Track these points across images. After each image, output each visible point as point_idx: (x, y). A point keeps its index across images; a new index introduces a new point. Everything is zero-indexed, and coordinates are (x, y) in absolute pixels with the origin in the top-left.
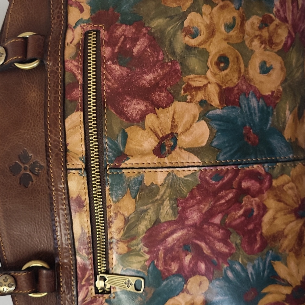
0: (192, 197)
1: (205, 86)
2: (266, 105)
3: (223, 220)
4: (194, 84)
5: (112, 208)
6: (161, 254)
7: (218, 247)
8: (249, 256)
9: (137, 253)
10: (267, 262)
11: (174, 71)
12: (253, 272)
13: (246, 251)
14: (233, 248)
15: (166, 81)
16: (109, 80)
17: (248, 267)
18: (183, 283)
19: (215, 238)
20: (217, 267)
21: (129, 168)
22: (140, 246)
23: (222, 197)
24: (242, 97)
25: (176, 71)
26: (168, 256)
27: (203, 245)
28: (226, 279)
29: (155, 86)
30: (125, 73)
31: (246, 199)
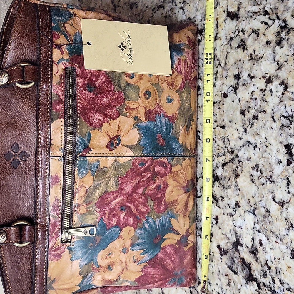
0: (127, 176)
1: (138, 108)
2: (169, 122)
3: (144, 191)
4: (131, 106)
5: (78, 183)
6: (107, 213)
7: (140, 208)
8: (158, 214)
9: (92, 213)
10: (167, 219)
11: (120, 98)
12: (159, 225)
13: (156, 211)
14: (149, 209)
15: (116, 103)
16: (81, 100)
17: (156, 221)
18: (119, 232)
19: (139, 202)
20: (139, 220)
21: (91, 156)
22: (94, 208)
23: (144, 177)
24: (157, 116)
25: (121, 98)
26: (111, 214)
27: (132, 206)
28: (144, 229)
29: (109, 106)
30: (91, 97)
31: (157, 178)
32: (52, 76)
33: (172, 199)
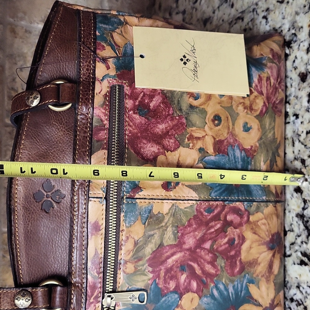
0: (190, 225)
1: (204, 137)
2: (247, 156)
3: (212, 246)
4: (196, 135)
5: (124, 233)
6: (162, 274)
7: (207, 269)
8: (231, 278)
9: (142, 272)
10: (244, 284)
11: (180, 124)
12: (233, 293)
13: (228, 273)
14: (218, 270)
15: (175, 131)
16: (130, 126)
17: (229, 287)
18: (179, 299)
19: (205, 260)
20: (206, 285)
21: (142, 199)
22: (145, 267)
23: (212, 227)
24: (230, 148)
25: (182, 124)
26: (168, 275)
27: (195, 266)
28: (212, 296)
29: (166, 134)
30: (143, 122)
31: (230, 230)
32: (93, 97)
33: (250, 258)
